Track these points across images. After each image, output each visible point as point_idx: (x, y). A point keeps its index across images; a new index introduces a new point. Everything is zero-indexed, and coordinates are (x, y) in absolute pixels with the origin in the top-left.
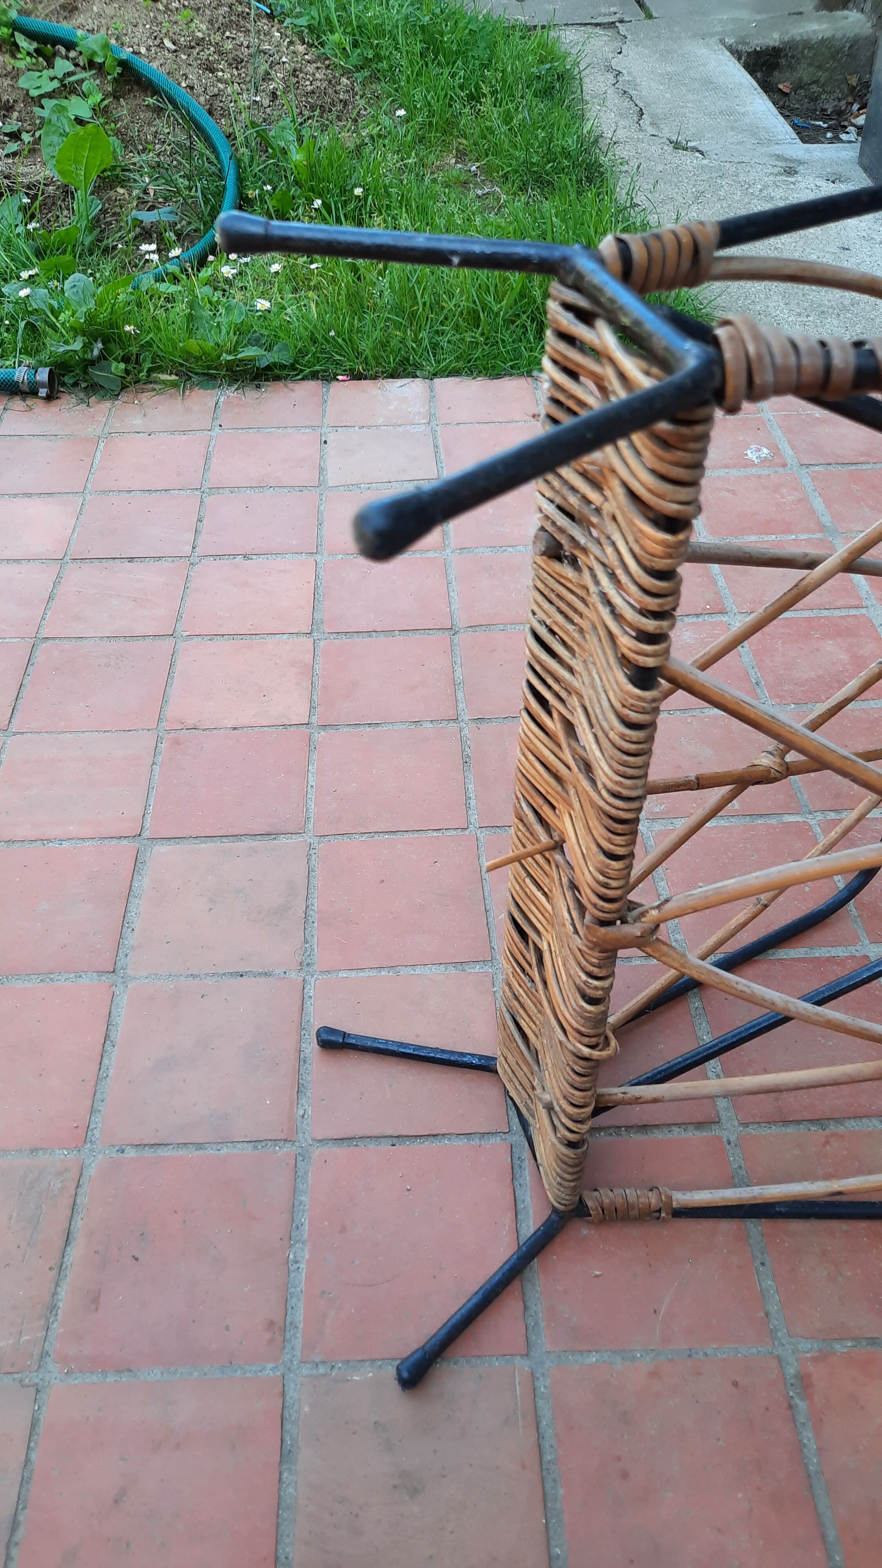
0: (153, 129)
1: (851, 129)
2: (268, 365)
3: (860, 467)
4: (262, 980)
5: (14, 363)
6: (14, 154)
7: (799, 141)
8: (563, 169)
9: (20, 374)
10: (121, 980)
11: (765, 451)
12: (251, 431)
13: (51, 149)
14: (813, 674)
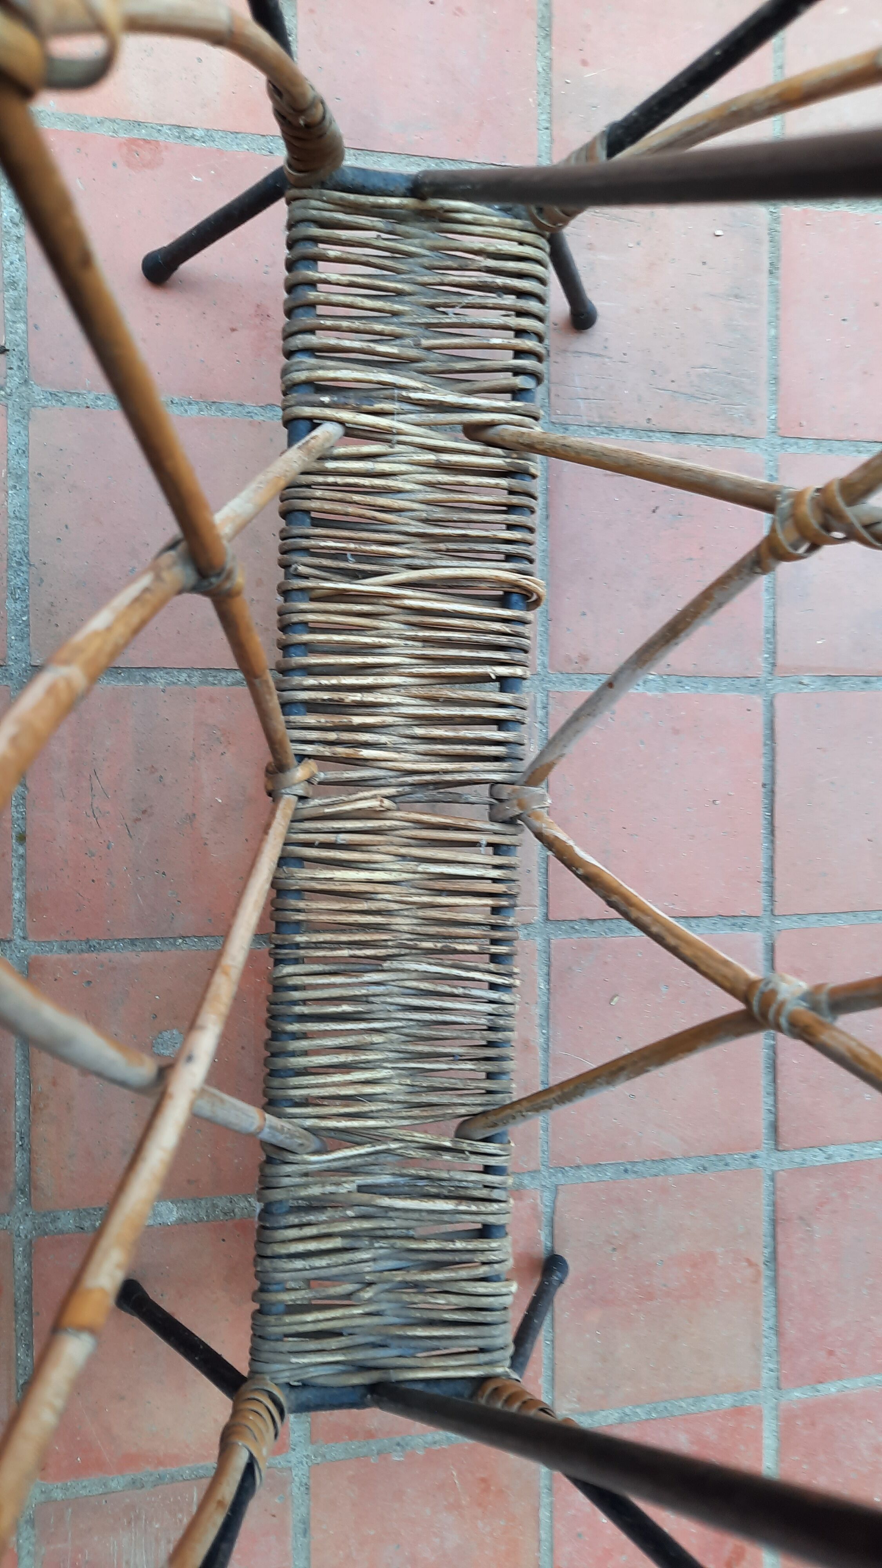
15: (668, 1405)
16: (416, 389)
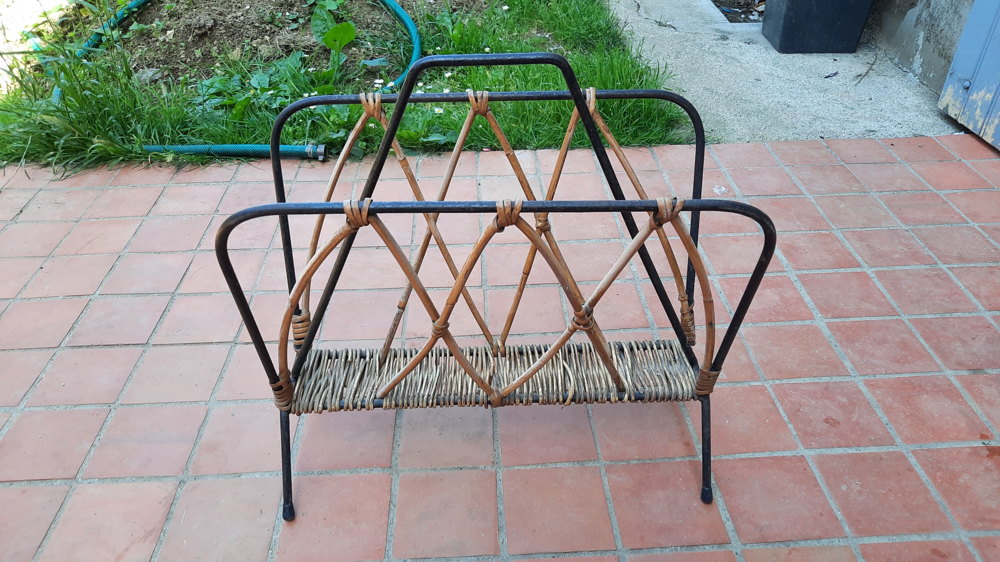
0: (371, 16)
1: (754, 13)
2: (445, 144)
3: (777, 197)
4: (473, 471)
5: (304, 142)
6: (297, 29)
7: (727, 21)
8: (599, 37)
9: (309, 149)
10: (395, 472)
11: (724, 188)
12: (438, 178)
13: (317, 27)
14: (760, 307)
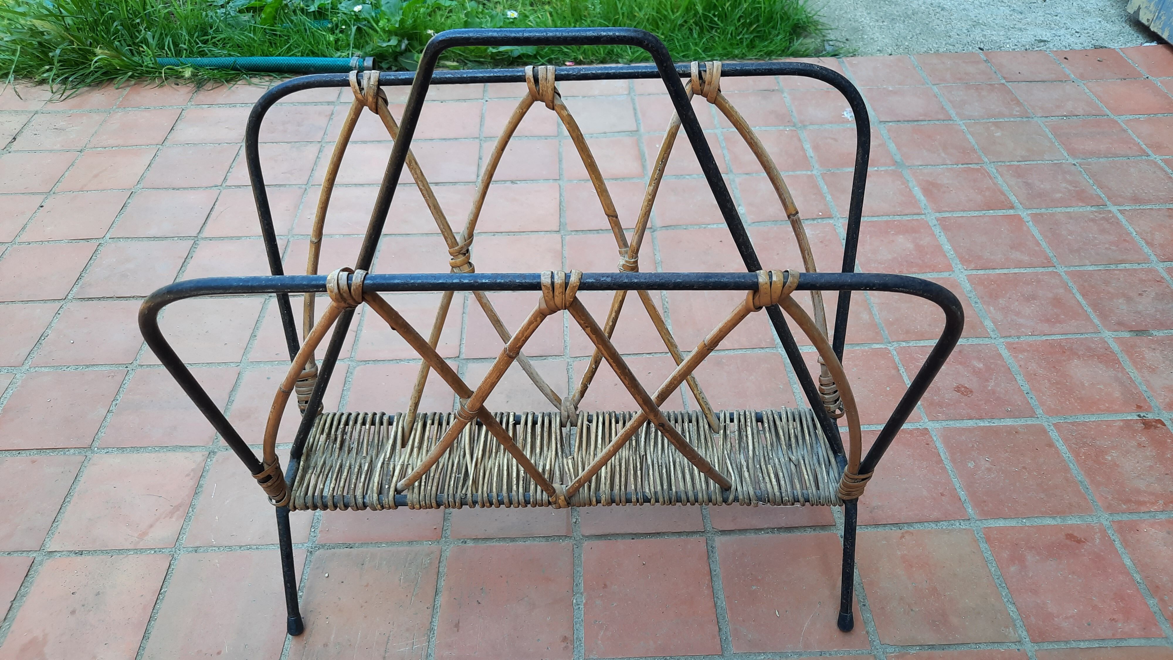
2: (519, 56)
5: (348, 54)
9: (354, 62)
15: (996, 577)
16: (385, 455)
